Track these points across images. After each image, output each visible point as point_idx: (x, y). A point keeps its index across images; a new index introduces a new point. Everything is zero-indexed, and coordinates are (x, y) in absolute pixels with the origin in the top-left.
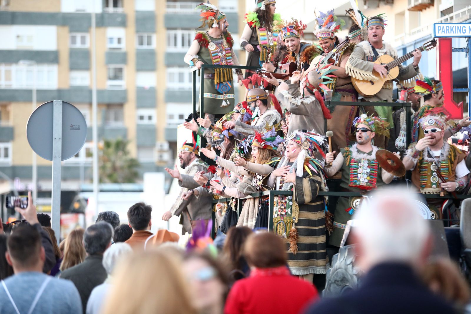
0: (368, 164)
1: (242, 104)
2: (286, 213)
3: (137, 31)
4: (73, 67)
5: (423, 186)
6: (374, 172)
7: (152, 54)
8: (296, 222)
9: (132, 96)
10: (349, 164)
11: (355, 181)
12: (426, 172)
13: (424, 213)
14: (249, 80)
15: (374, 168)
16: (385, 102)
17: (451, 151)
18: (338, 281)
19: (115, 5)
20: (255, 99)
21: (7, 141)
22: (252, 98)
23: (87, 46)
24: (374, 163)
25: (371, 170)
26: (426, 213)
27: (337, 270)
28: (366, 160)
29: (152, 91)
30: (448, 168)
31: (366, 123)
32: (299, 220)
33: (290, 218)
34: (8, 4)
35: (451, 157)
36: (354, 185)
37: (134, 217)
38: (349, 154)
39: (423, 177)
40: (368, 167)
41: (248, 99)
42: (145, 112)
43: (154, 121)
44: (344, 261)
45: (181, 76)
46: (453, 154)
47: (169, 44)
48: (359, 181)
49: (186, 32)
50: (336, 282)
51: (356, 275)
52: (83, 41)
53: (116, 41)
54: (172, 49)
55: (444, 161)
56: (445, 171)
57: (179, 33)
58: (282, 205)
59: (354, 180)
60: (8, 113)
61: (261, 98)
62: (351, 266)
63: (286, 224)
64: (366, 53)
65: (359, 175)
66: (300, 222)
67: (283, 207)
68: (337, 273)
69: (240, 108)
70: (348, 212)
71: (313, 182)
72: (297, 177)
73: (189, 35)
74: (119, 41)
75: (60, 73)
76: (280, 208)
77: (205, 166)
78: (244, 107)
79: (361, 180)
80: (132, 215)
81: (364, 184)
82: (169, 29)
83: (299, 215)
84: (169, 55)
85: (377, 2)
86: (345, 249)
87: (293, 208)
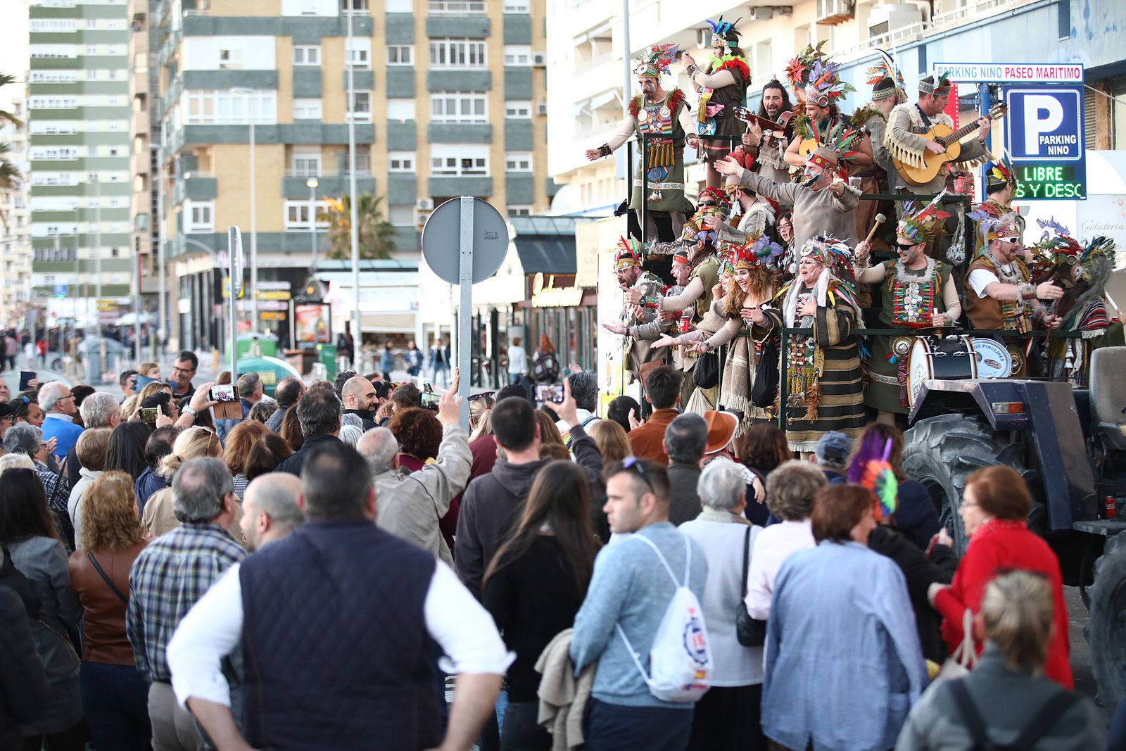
0: (919, 289)
2: (805, 363)
3: (388, 43)
4: (298, 94)
6: (928, 301)
7: (410, 72)
8: (820, 376)
9: (381, 133)
10: (893, 290)
11: (901, 315)
13: (1002, 358)
15: (928, 295)
18: (913, 470)
19: (357, 5)
21: (208, 200)
23: (318, 63)
24: (928, 288)
25: (923, 297)
26: (1004, 358)
27: (912, 454)
28: (917, 284)
29: (410, 126)
32: (824, 373)
33: (811, 370)
34: (208, 7)
36: (899, 322)
37: (656, 390)
38: (893, 274)
40: (920, 294)
42: (400, 157)
43: (413, 169)
44: (925, 441)
45: (451, 103)
47: (433, 61)
48: (907, 315)
49: (457, 43)
50: (910, 472)
51: (948, 464)
52: (312, 54)
53: (358, 55)
54: (438, 67)
57: (448, 44)
58: (798, 352)
60: (208, 158)
62: (939, 449)
63: (805, 379)
65: (906, 307)
66: (827, 376)
67: (800, 354)
68: (912, 458)
70: (888, 359)
71: (840, 315)
72: (819, 308)
73: (462, 46)
74: (363, 55)
75: (279, 101)
76: (795, 356)
77: (659, 284)
79: (909, 314)
80: (653, 387)
81: (914, 320)
82: (431, 38)
83: (824, 366)
84: (433, 75)
85: (770, 10)
86: (926, 424)
87: (816, 355)
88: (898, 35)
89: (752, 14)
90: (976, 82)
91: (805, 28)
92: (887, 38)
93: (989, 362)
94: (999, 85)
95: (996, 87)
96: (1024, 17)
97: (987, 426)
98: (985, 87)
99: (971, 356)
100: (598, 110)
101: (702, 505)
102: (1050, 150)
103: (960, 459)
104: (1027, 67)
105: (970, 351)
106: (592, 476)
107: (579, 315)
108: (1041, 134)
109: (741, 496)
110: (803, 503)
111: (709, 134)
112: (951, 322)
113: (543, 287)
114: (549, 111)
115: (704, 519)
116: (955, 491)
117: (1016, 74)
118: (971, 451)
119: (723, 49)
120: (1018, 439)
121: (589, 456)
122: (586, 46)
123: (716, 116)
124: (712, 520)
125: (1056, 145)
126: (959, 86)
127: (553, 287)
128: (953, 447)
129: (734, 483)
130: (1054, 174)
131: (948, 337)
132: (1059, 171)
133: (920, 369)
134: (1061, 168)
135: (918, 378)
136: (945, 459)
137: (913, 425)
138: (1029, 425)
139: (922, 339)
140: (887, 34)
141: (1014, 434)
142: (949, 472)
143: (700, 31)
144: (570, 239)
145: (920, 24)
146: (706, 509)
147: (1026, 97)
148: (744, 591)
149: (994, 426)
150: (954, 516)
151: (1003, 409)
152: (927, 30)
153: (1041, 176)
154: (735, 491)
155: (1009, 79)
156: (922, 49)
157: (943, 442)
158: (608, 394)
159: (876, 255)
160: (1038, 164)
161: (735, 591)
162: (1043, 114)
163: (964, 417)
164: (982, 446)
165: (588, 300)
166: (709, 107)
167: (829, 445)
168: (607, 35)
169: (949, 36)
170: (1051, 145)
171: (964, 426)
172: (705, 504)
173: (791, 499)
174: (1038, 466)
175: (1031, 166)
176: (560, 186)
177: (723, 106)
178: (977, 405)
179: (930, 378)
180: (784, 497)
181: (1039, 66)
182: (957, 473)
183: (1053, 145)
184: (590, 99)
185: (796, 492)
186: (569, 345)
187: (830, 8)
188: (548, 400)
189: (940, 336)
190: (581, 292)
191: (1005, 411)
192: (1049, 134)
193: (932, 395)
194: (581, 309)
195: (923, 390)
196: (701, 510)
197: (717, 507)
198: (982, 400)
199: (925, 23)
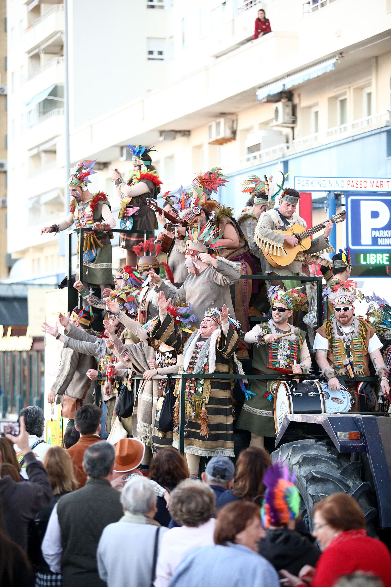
0: (289, 345)
1: (124, 269)
2: (196, 392)
5: (339, 366)
6: (294, 354)
8: (207, 402)
11: (274, 363)
12: (340, 351)
13: (344, 397)
14: (140, 246)
15: (294, 350)
16: (296, 276)
17: (361, 327)
20: (148, 268)
22: (145, 266)
24: (294, 345)
25: (291, 352)
26: (346, 396)
28: (287, 341)
30: (361, 344)
31: (284, 302)
32: (210, 399)
33: (200, 398)
35: (362, 333)
36: (272, 367)
37: (81, 421)
39: (337, 357)
40: (288, 348)
41: (140, 267)
44: (288, 460)
46: (363, 330)
48: (279, 363)
51: (304, 477)
55: (356, 337)
56: (359, 348)
58: (192, 382)
59: (273, 361)
61: (154, 267)
62: (298, 466)
63: (194, 403)
64: (276, 223)
65: (279, 357)
67: (192, 385)
69: (122, 273)
70: (266, 397)
76: (189, 386)
78: (126, 272)
79: (280, 362)
80: (79, 419)
81: (283, 367)
83: (211, 394)
85: (173, 133)
86: (288, 447)
87: (205, 387)
88: (268, 153)
89: (161, 136)
90: (325, 191)
91: (199, 147)
92: (260, 156)
93: (335, 399)
94: (342, 193)
95: (340, 195)
96: (361, 141)
97: (332, 448)
98: (332, 195)
99: (321, 396)
100: (47, 204)
101: (124, 510)
102: (380, 241)
103: (314, 473)
104: (363, 180)
105: (320, 392)
106: (40, 491)
107: (30, 357)
108: (373, 229)
109: (153, 504)
110: (198, 514)
111: (128, 229)
112: (307, 370)
113: (3, 336)
114: (9, 204)
115: (125, 521)
116: (310, 497)
117: (355, 185)
118: (322, 468)
119: (140, 167)
120: (357, 459)
121: (38, 476)
122: (37, 156)
123: (133, 216)
124: (131, 522)
125: (384, 238)
126: (313, 194)
127: (11, 335)
128: (308, 464)
129: (148, 494)
130: (382, 259)
131: (304, 382)
132: (387, 257)
133: (283, 405)
134: (388, 255)
135: (282, 411)
136: (302, 473)
137: (278, 447)
138: (364, 448)
139: (284, 383)
140: (260, 152)
141: (353, 455)
142: (305, 483)
143: (122, 148)
144: (23, 301)
145: (284, 145)
146: (127, 514)
147: (362, 202)
148: (153, 577)
149: (339, 449)
150: (309, 516)
151: (345, 436)
152: (289, 150)
153: (373, 261)
154: (148, 501)
155: (349, 189)
156: (286, 163)
157: (301, 461)
158: (52, 420)
159: (252, 320)
160: (370, 251)
161: (147, 576)
162: (375, 215)
163: (316, 442)
164: (330, 464)
165: (38, 346)
166: (128, 209)
167: (216, 466)
168: (52, 149)
169: (306, 155)
170: (380, 238)
171: (316, 449)
172: (126, 509)
173: (189, 512)
174: (371, 479)
175: (366, 252)
176: (16, 260)
177: (139, 208)
178: (326, 433)
179: (291, 413)
180: (184, 510)
181: (372, 180)
182: (311, 484)
183: (382, 237)
184: (39, 196)
185: (193, 506)
186: (22, 382)
187: (218, 133)
188: (8, 433)
189: (298, 381)
190: (31, 340)
191: (347, 438)
192: (379, 230)
193: (293, 425)
194: (31, 353)
195: (286, 422)
196: (122, 514)
197: (135, 512)
198: (330, 430)
199: (288, 145)
